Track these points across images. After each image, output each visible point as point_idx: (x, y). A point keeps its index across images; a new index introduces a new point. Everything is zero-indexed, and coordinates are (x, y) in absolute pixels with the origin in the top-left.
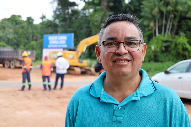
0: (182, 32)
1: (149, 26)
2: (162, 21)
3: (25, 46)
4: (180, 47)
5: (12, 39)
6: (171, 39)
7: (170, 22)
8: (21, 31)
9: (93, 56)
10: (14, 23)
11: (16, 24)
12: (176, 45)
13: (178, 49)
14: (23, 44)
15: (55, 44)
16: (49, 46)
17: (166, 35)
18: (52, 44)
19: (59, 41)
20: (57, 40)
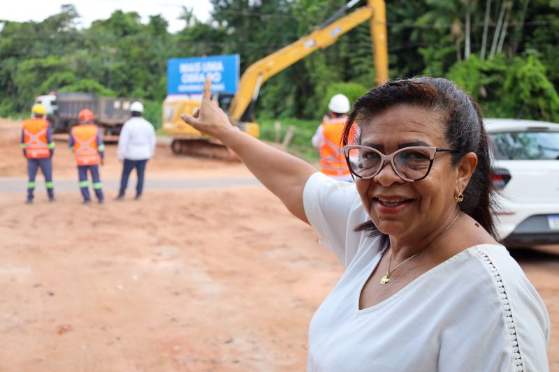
0: (533, 46)
1: (448, 31)
2: (482, 19)
3: (145, 89)
4: (525, 87)
5: (114, 72)
6: (503, 67)
7: (503, 22)
8: (136, 50)
9: (306, 111)
10: (120, 32)
11: (125, 33)
12: (515, 81)
13: (521, 91)
14: (142, 83)
15: (195, 84)
16: (182, 88)
17: (491, 57)
18: (188, 84)
19: (205, 74)
20: (201, 72)
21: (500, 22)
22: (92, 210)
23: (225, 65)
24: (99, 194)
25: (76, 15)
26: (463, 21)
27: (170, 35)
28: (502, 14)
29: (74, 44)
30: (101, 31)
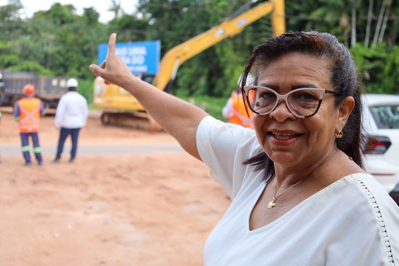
1: (337, 24)
2: (366, 14)
3: (79, 69)
6: (383, 55)
7: (384, 16)
8: (71, 37)
10: (59, 22)
11: (63, 22)
12: (394, 66)
14: (76, 65)
17: (374, 45)
19: (131, 57)
20: (127, 56)
21: (381, 17)
22: (32, 171)
23: (147, 50)
24: (38, 157)
25: (21, 7)
26: (350, 15)
27: (102, 25)
28: (382, 10)
29: (18, 31)
30: (43, 20)
